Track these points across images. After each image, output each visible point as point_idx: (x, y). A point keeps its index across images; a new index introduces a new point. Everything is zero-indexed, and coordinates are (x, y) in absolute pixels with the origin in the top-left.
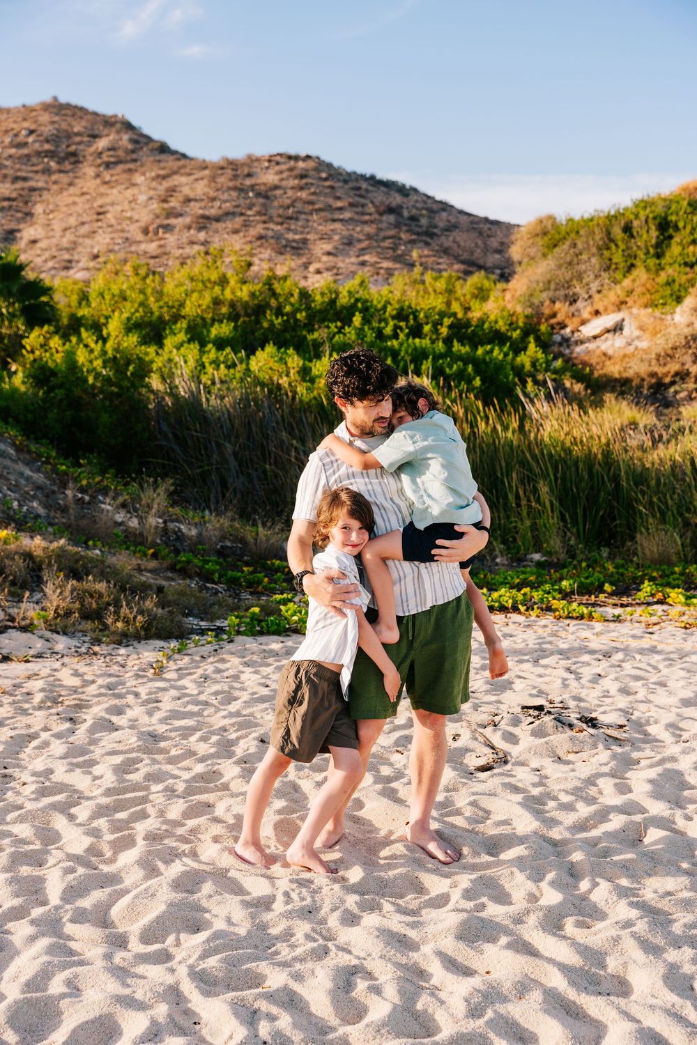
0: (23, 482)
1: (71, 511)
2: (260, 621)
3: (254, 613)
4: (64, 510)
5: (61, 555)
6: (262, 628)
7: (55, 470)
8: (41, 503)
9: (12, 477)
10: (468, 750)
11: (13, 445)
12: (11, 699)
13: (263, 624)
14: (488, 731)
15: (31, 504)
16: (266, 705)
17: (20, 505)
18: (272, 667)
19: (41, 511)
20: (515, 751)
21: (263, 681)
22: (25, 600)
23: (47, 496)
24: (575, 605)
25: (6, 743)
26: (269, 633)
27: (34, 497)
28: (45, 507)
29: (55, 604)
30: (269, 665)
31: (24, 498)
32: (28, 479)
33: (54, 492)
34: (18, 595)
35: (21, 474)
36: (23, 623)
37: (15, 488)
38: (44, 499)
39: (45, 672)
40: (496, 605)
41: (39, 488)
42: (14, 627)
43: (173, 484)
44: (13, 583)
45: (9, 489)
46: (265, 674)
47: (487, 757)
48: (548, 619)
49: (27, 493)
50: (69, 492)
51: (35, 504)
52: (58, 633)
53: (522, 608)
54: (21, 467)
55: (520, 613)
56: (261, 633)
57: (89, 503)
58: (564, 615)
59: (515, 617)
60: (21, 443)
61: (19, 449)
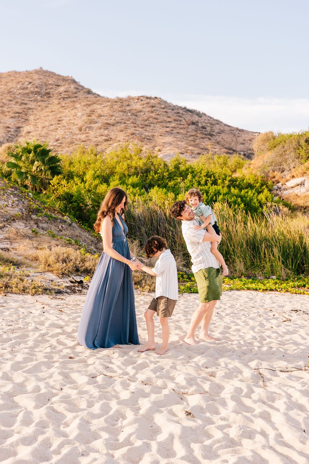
0: (86, 239)
9: (83, 237)
10: (278, 318)
14: (284, 314)
20: (292, 319)
24: (297, 290)
28: (96, 248)
32: (88, 238)
35: (86, 236)
37: (85, 241)
40: (269, 288)
41: (92, 241)
47: (285, 319)
48: (289, 293)
51: (93, 247)
53: (279, 290)
55: (278, 291)
58: (294, 292)
59: (276, 292)
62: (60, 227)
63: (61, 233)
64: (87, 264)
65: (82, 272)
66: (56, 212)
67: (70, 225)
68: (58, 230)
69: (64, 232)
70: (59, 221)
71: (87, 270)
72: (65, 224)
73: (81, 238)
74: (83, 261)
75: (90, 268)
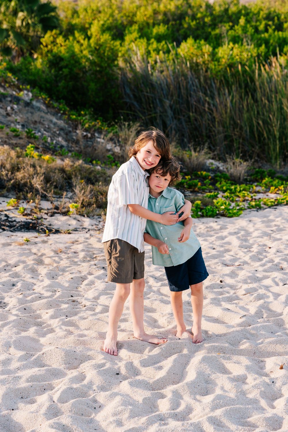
0: (52, 126)
1: (81, 143)
2: (201, 209)
3: (198, 205)
4: (77, 142)
5: (80, 170)
6: (203, 213)
7: (69, 119)
8: (63, 138)
9: (46, 123)
11: (44, 103)
12: (66, 256)
13: (204, 211)
15: (57, 139)
16: (216, 261)
17: (52, 140)
18: (214, 237)
19: (64, 143)
21: (211, 245)
22: (64, 197)
23: (67, 134)
25: (69, 281)
26: (207, 216)
27: (59, 135)
28: (66, 140)
29: (81, 199)
30: (211, 236)
31: (54, 136)
32: (55, 124)
33: (70, 132)
34: (59, 194)
35: (51, 121)
36: (64, 210)
37: (48, 129)
38: (65, 136)
39: (82, 239)
41: (61, 129)
42: (59, 213)
43: (139, 126)
44: (56, 187)
45: (45, 130)
46: (211, 241)
49: (55, 132)
50: (78, 131)
51: (60, 139)
52: (84, 216)
54: (49, 117)
56: (202, 216)
57: (90, 138)
60: (49, 102)
61: (48, 106)
62: (9, 108)
63: (9, 118)
64: (19, 175)
65: (8, 191)
66: (7, 85)
67: (28, 104)
68: (5, 113)
69: (13, 117)
70: (9, 99)
71: (19, 185)
72: (17, 104)
73: (43, 124)
74: (15, 168)
75: (22, 182)
